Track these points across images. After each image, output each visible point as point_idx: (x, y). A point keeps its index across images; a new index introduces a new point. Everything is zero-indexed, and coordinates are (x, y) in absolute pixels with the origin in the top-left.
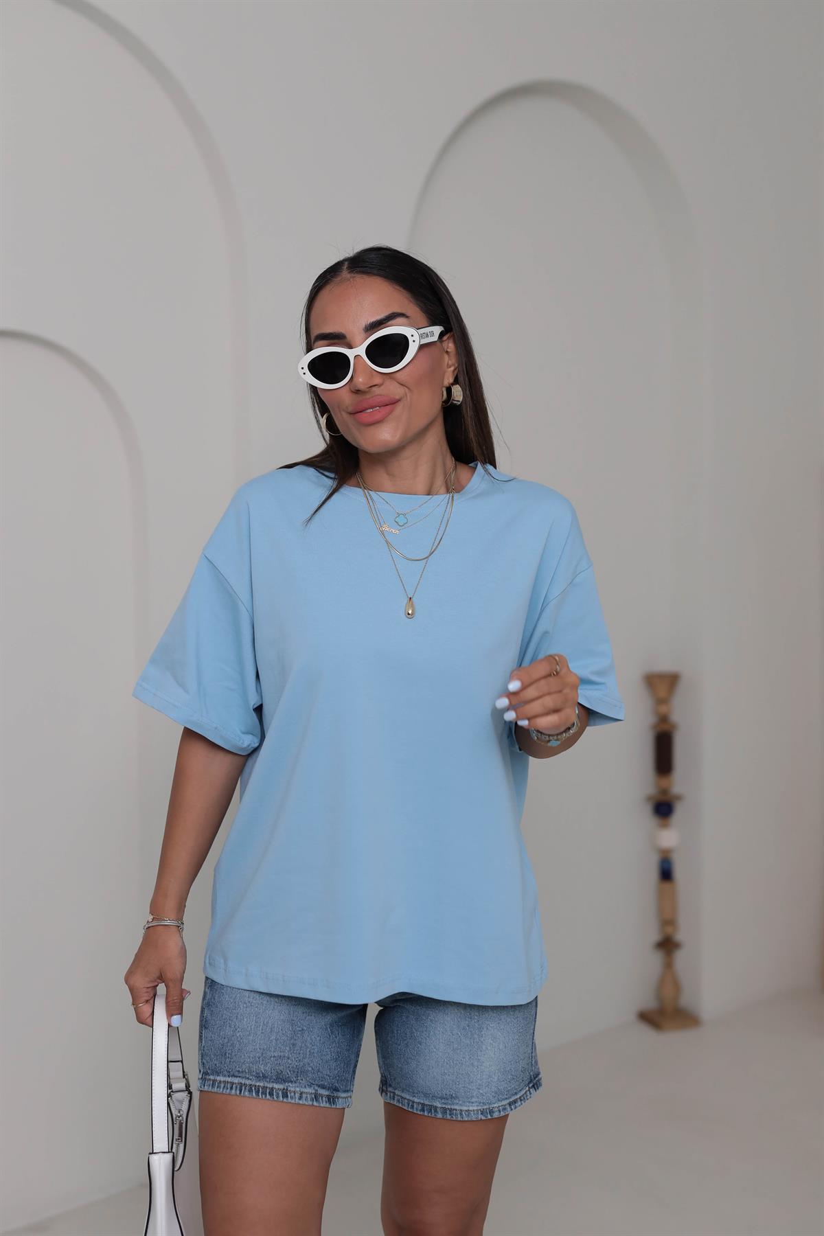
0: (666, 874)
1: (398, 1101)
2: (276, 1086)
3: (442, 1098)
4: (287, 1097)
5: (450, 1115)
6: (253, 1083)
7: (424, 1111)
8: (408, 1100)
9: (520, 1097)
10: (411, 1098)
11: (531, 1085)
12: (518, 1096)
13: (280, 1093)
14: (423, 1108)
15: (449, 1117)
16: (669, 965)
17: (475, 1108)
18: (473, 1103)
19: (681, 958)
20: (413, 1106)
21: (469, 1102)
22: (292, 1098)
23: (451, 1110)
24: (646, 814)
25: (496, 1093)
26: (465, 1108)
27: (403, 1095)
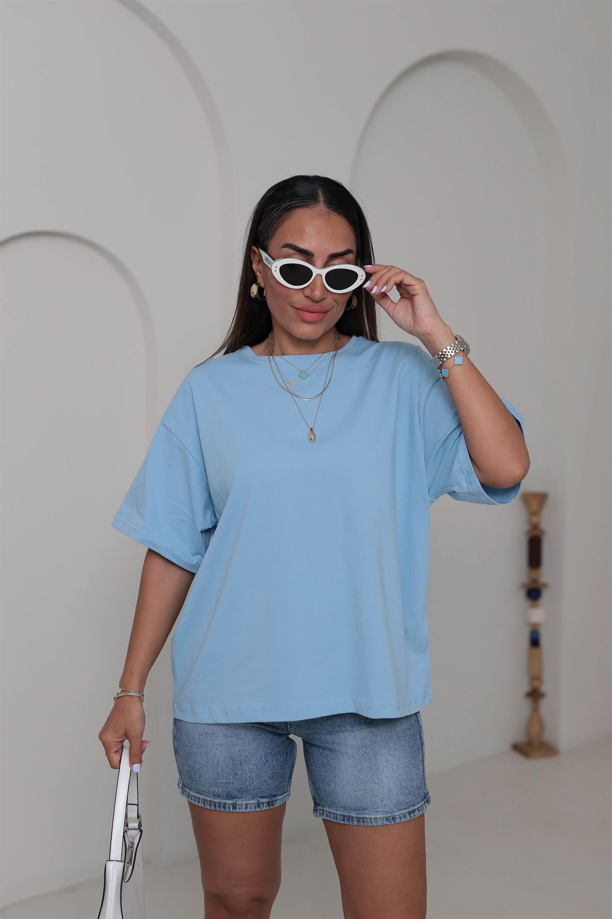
0: (535, 642)
1: (327, 815)
2: (228, 802)
3: (356, 810)
4: (236, 808)
5: (363, 822)
6: (212, 800)
7: (344, 821)
8: (334, 814)
9: (418, 809)
10: (335, 812)
11: (425, 800)
12: (416, 807)
13: (231, 806)
14: (344, 818)
15: (362, 824)
16: (535, 710)
17: (381, 816)
18: (379, 812)
19: (544, 704)
20: (337, 818)
21: (376, 812)
22: (239, 809)
23: (363, 818)
24: (520, 597)
25: (396, 804)
26: (373, 817)
27: (330, 810)
